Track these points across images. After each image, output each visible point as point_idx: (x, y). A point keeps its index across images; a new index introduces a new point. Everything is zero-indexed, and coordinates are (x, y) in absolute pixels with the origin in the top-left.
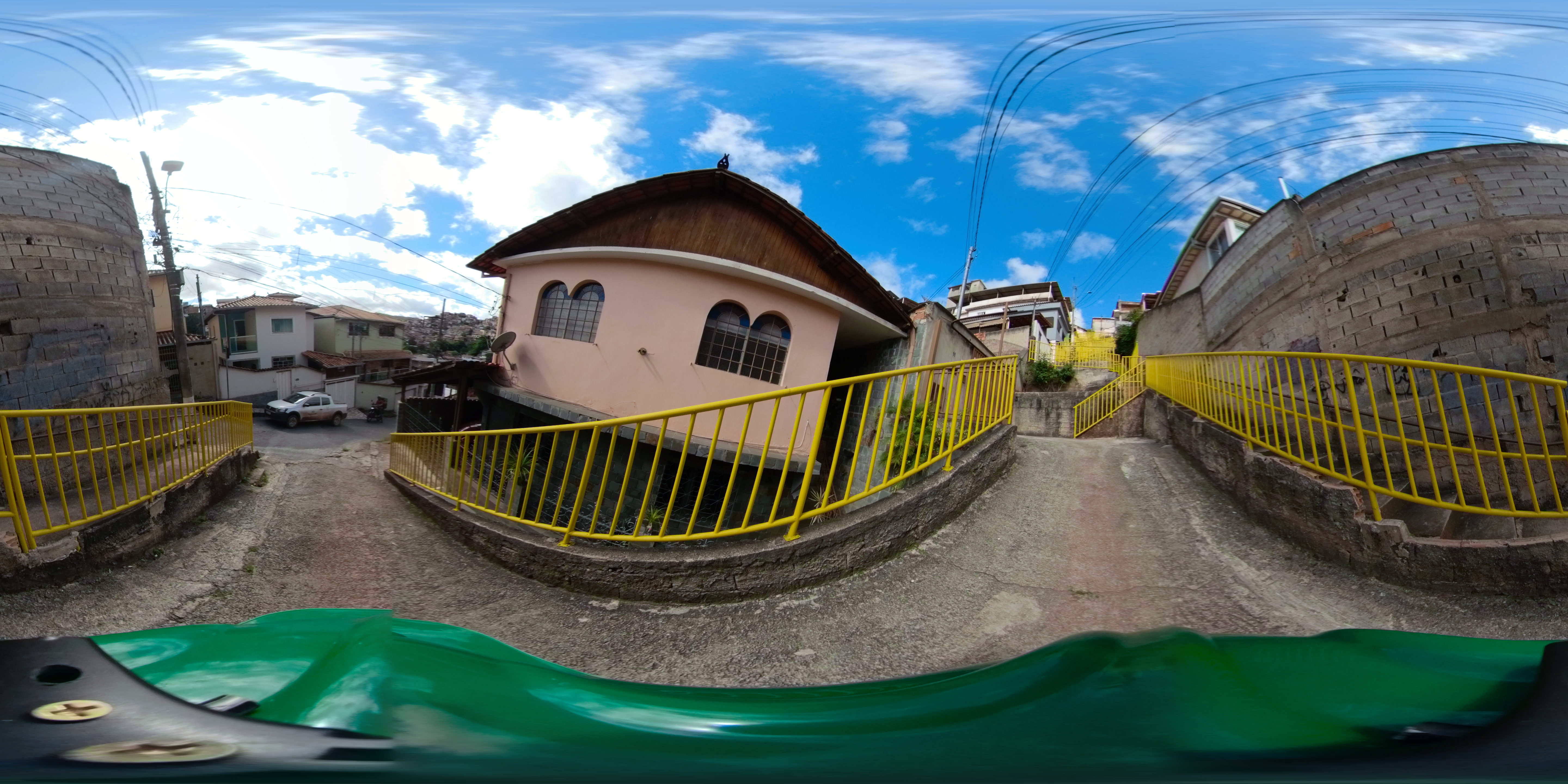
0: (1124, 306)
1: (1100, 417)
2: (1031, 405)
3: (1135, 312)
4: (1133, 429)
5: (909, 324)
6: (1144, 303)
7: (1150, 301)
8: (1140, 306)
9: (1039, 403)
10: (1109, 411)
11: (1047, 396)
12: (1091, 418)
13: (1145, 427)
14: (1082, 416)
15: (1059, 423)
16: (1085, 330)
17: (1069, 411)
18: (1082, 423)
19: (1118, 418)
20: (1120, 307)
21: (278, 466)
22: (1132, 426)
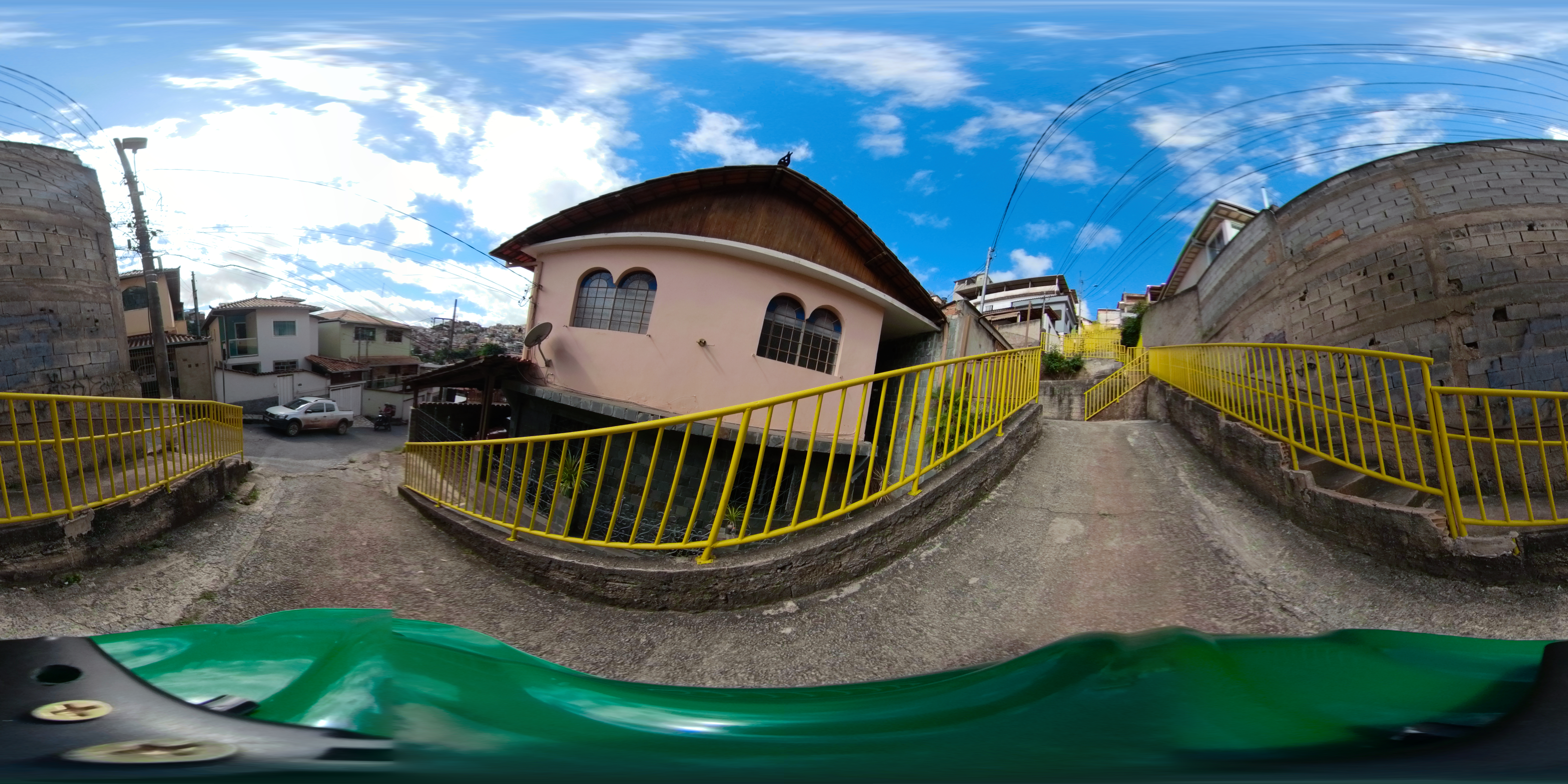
0: (1130, 298)
3: (1140, 304)
6: (1149, 295)
7: (1155, 293)
8: (1144, 298)
11: (1059, 384)
16: (1090, 322)
20: (1125, 299)
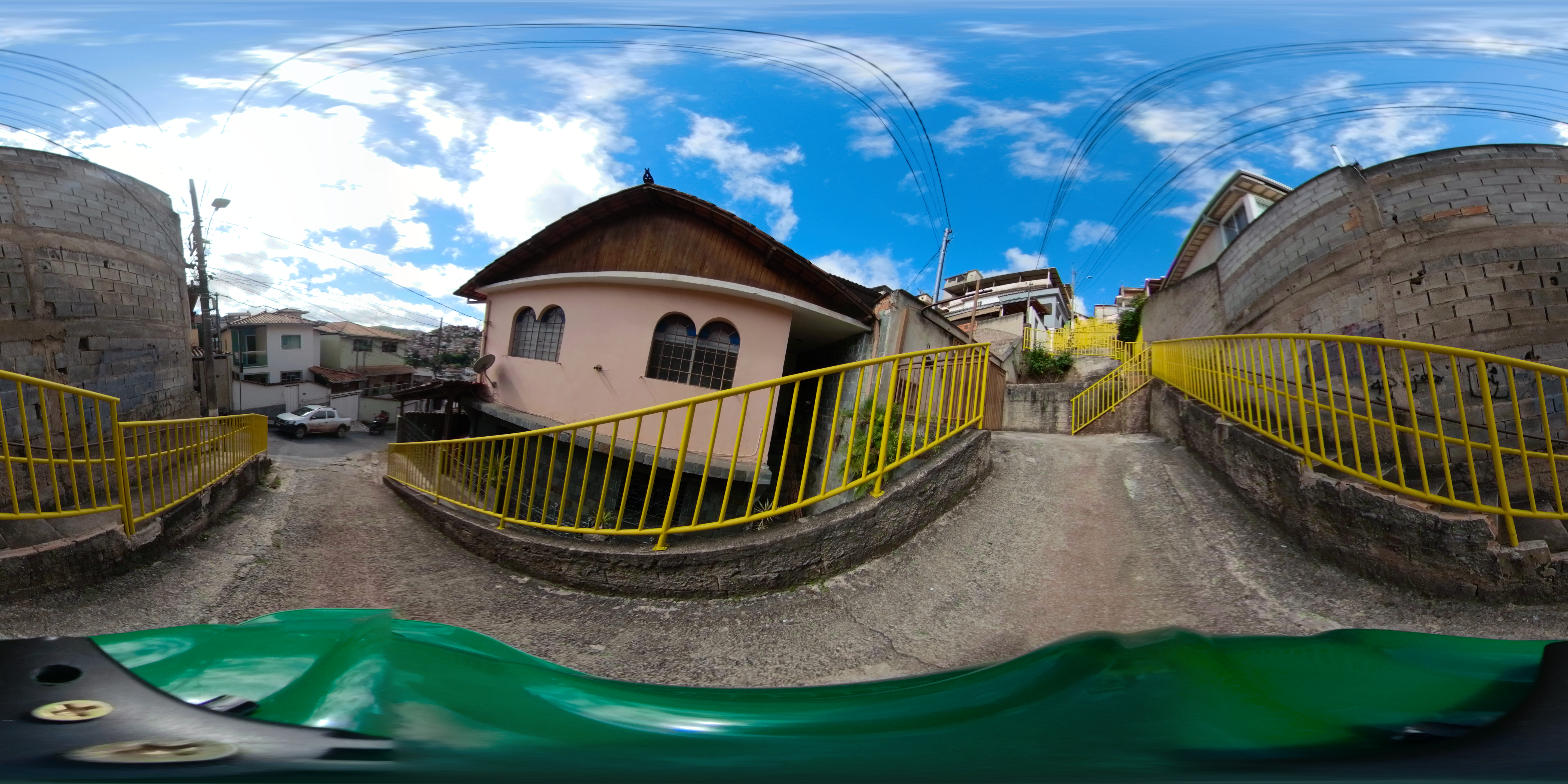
0: (1127, 292)
1: (1101, 411)
2: (1025, 398)
3: (1139, 297)
4: (1138, 424)
5: (870, 317)
6: (1148, 289)
7: (1155, 287)
8: (1143, 292)
9: (1034, 395)
10: (1111, 404)
11: (1042, 388)
12: (1091, 411)
13: (1152, 422)
14: (1081, 410)
15: (1056, 418)
16: (1087, 318)
17: (1066, 404)
18: (1081, 417)
19: (1121, 412)
20: (1123, 293)
21: (288, 472)
22: (1136, 420)
